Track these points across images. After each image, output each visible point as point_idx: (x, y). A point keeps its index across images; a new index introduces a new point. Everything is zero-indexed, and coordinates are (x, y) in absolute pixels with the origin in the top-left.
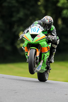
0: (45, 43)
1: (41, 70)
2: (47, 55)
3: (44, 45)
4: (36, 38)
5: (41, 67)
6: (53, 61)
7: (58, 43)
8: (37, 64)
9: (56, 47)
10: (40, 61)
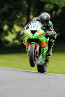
0: (44, 38)
1: (41, 62)
2: (46, 49)
3: (43, 40)
4: (36, 34)
5: (40, 60)
6: (51, 54)
7: (55, 38)
8: (37, 57)
9: (54, 41)
10: (40, 54)
